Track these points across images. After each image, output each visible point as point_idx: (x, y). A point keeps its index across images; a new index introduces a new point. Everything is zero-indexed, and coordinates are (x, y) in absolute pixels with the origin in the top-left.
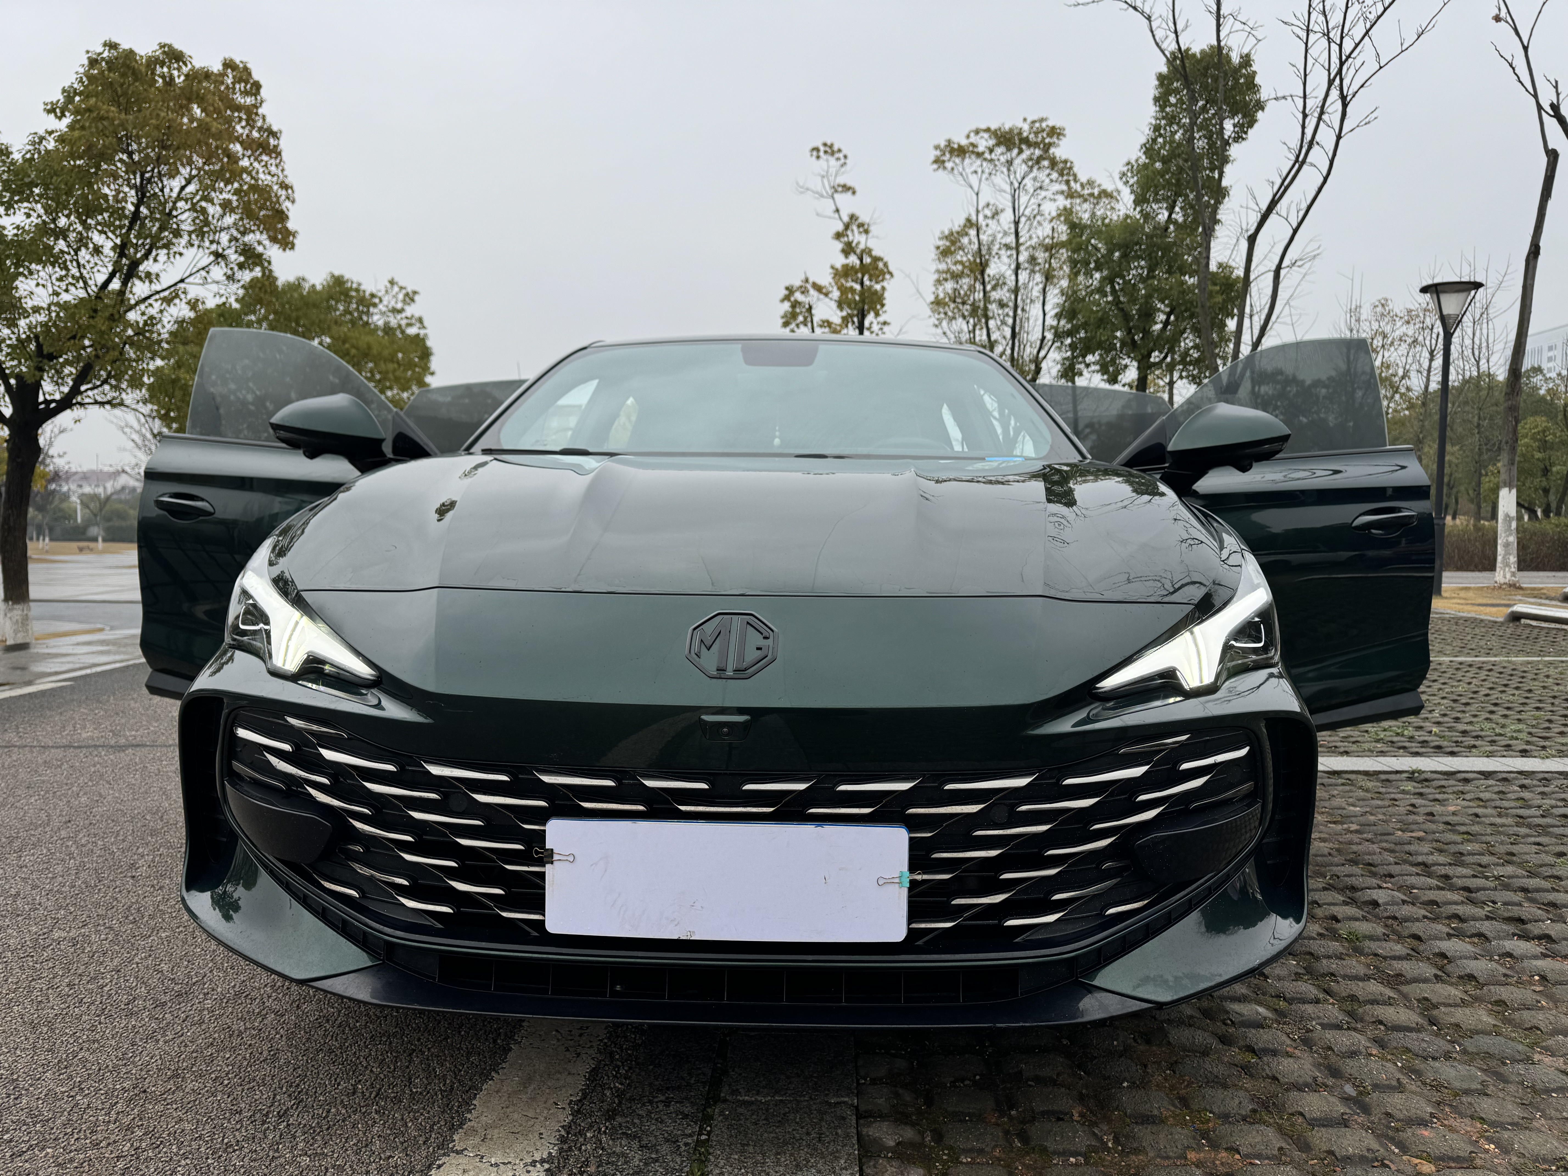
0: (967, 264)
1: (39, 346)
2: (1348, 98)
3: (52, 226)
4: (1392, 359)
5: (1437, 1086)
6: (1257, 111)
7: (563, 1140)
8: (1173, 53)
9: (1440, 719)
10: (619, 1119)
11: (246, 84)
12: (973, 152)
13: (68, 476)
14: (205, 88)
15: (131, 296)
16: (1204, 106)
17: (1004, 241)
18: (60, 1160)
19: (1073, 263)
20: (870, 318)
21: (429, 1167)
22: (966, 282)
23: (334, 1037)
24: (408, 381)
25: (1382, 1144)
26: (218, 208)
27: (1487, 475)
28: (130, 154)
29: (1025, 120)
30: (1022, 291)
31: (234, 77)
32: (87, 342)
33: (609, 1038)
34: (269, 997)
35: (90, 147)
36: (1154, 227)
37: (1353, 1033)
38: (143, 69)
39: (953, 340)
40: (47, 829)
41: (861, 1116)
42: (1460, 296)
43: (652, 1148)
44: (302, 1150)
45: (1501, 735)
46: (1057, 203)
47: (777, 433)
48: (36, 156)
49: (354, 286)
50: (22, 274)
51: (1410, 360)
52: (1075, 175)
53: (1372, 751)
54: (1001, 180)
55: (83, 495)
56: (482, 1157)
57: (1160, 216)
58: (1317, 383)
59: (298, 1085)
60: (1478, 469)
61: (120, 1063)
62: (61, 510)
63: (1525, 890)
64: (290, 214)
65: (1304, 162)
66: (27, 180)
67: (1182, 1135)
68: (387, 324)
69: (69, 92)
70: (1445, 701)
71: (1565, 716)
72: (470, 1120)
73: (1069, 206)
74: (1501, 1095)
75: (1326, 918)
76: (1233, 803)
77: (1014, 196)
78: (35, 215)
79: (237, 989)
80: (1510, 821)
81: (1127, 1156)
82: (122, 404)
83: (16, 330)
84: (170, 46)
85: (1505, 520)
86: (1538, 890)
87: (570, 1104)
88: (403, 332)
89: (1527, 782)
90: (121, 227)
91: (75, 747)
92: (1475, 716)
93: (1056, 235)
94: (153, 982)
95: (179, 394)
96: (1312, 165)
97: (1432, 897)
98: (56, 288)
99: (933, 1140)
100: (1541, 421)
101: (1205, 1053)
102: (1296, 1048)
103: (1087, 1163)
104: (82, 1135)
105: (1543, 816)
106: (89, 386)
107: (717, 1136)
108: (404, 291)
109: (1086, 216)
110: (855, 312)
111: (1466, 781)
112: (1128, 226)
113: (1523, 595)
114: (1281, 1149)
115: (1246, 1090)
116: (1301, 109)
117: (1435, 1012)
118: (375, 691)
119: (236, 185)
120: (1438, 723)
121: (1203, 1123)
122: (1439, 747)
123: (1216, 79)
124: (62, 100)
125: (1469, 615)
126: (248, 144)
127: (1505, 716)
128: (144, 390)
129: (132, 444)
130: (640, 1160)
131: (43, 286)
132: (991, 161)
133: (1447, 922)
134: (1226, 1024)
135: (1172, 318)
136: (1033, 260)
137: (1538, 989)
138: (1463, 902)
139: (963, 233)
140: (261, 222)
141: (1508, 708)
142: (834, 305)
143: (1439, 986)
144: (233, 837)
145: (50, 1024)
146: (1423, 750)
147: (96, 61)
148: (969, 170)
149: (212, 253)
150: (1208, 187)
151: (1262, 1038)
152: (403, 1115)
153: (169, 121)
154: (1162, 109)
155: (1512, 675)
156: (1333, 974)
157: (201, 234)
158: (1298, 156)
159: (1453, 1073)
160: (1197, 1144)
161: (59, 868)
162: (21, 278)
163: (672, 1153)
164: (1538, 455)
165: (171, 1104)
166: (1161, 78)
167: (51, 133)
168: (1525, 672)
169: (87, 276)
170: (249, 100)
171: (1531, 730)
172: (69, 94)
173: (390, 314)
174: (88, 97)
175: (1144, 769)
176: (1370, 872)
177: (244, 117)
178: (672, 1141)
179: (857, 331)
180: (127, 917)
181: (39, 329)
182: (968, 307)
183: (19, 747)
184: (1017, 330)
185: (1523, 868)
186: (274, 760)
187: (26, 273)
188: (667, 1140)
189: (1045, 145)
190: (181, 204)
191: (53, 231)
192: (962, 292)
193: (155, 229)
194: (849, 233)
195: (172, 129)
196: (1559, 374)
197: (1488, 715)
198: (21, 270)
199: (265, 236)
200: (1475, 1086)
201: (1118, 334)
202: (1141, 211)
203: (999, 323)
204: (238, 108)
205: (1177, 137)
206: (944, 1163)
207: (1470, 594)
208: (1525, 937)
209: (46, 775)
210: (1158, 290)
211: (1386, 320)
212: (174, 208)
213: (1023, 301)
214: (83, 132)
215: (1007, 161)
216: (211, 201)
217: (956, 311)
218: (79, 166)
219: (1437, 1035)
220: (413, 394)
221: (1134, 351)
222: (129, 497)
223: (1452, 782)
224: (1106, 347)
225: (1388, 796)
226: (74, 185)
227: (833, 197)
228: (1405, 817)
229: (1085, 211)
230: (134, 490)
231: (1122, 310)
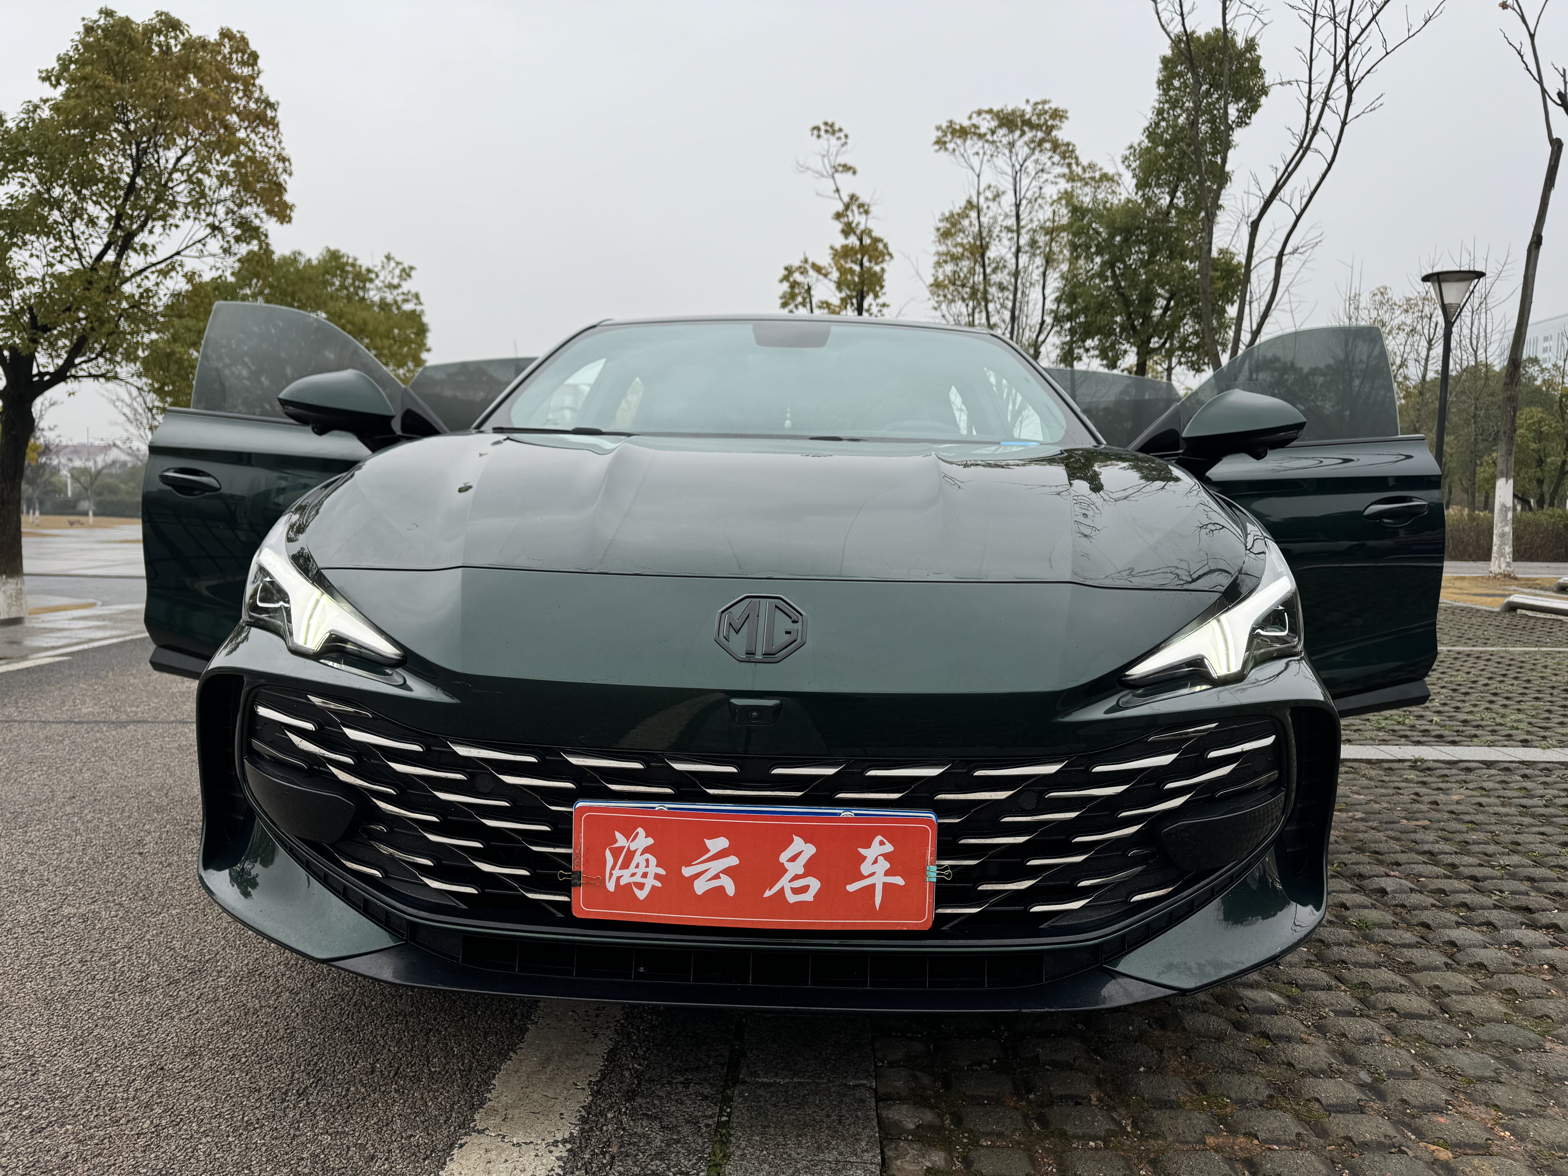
0: (967, 246)
1: (33, 318)
2: (1354, 84)
3: (46, 196)
4: (1390, 348)
5: (1451, 1074)
6: (1260, 96)
7: (584, 1120)
8: (1178, 36)
9: (1441, 709)
10: (639, 1100)
11: (243, 54)
12: (975, 133)
13: (59, 449)
14: (202, 58)
15: (126, 268)
16: (1208, 90)
17: (1004, 224)
18: (80, 1136)
19: (1074, 247)
20: (869, 300)
21: (452, 1147)
22: (965, 264)
23: (351, 1016)
24: (405, 357)
25: (1398, 1130)
26: (215, 180)
27: (1481, 465)
28: (127, 124)
29: (1028, 101)
30: (1022, 274)
31: (231, 47)
32: (81, 315)
33: (626, 1019)
34: (283, 975)
35: (85, 117)
36: (1157, 212)
37: (1367, 1021)
38: (139, 37)
39: (952, 323)
40: (52, 805)
41: (881, 1099)
42: (1462, 285)
43: (674, 1129)
44: (323, 1128)
45: (1501, 725)
46: (1058, 186)
47: (788, 415)
48: (30, 125)
49: (350, 261)
50: (15, 244)
51: (1408, 349)
52: (1077, 158)
53: (1374, 740)
54: (1002, 162)
55: (74, 468)
56: (504, 1137)
57: (1162, 201)
58: (1314, 371)
59: (316, 1064)
60: (1474, 457)
61: (136, 1040)
62: (51, 484)
63: (1531, 879)
64: (288, 187)
65: (1308, 147)
66: (21, 149)
67: (1200, 1120)
68: (382, 300)
69: (64, 60)
70: (1445, 691)
71: (1564, 706)
72: (490, 1100)
73: (1069, 189)
74: (1515, 1083)
75: (1335, 905)
76: (1257, 791)
77: (1015, 179)
78: (30, 185)
79: (250, 967)
80: (1512, 810)
81: (1146, 1141)
82: (116, 377)
83: (9, 302)
84: (167, 14)
85: (1501, 510)
86: (1545, 880)
87: (589, 1084)
88: (399, 308)
89: (1529, 772)
90: (116, 198)
91: (75, 723)
92: (1475, 706)
93: (1057, 218)
94: (166, 959)
95: (174, 368)
96: (1317, 151)
97: (1440, 886)
98: (50, 259)
99: (952, 1122)
100: (1537, 412)
101: (1220, 1038)
102: (1310, 1035)
103: (1106, 1147)
104: (101, 1112)
105: (1546, 806)
106: (84, 358)
107: (738, 1117)
108: (400, 267)
109: (1087, 200)
110: (854, 294)
111: (1469, 770)
112: (1130, 211)
113: (1518, 586)
114: (1298, 1134)
115: (1263, 1076)
116: (1306, 94)
117: (1447, 1000)
118: (399, 670)
119: (233, 157)
120: (1439, 712)
121: (1220, 1108)
122: (1440, 736)
123: (1220, 63)
124: (57, 68)
125: (1465, 605)
126: (245, 114)
127: (1505, 706)
128: (138, 364)
129: (124, 418)
130: (662, 1142)
131: (37, 257)
132: (993, 142)
133: (1455, 910)
134: (1240, 1011)
135: (1172, 303)
136: (1033, 243)
137: (1547, 978)
138: (1470, 891)
139: (964, 215)
140: (258, 194)
141: (1508, 698)
142: (833, 286)
143: (1449, 974)
144: (251, 814)
145: (64, 1000)
146: (1425, 739)
147: (92, 28)
148: (970, 152)
149: (208, 225)
150: (1211, 172)
151: (1277, 1024)
152: (422, 1094)
153: (166, 90)
154: (1166, 92)
155: (1509, 665)
156: (1344, 962)
157: (197, 206)
158: (1302, 143)
159: (1466, 1060)
160: (1215, 1129)
161: (66, 844)
162: (14, 249)
163: (693, 1134)
164: (1533, 446)
165: (189, 1081)
166: (1165, 61)
167: (45, 101)
168: (1522, 662)
169: (82, 247)
170: (247, 71)
171: (1530, 720)
172: (65, 62)
173: (386, 290)
174: (83, 65)
175: (1174, 756)
176: (1377, 860)
177: (241, 87)
178: (693, 1122)
179: (856, 313)
180: (136, 894)
181: (32, 301)
182: (968, 290)
183: (19, 722)
184: (1017, 313)
185: (1529, 858)
186: (296, 739)
187: (20, 243)
188: (688, 1122)
189: (1047, 127)
190: (177, 176)
191: (48, 201)
192: (962, 275)
193: (150, 200)
194: (849, 213)
195: (169, 98)
196: (1555, 365)
197: (1488, 705)
198: (15, 240)
199: (261, 209)
200: (1488, 1073)
201: (1118, 319)
202: (1143, 195)
203: (999, 306)
204: (235, 79)
205: (1181, 120)
206: (964, 1146)
207: (1465, 584)
208: (1533, 926)
209: (48, 751)
210: (1157, 274)
211: (1385, 308)
212: (170, 179)
213: (1023, 285)
214: (79, 101)
215: (1009, 143)
216: (208, 173)
217: (955, 293)
218: (74, 135)
219: (1449, 1022)
220: (409, 371)
221: (1133, 337)
222: (119, 471)
223: (1454, 771)
224: (1106, 332)
225: (1391, 784)
226: (68, 155)
227: (833, 177)
228: (1409, 806)
229: (1086, 195)
230: (124, 464)
231: (1122, 295)
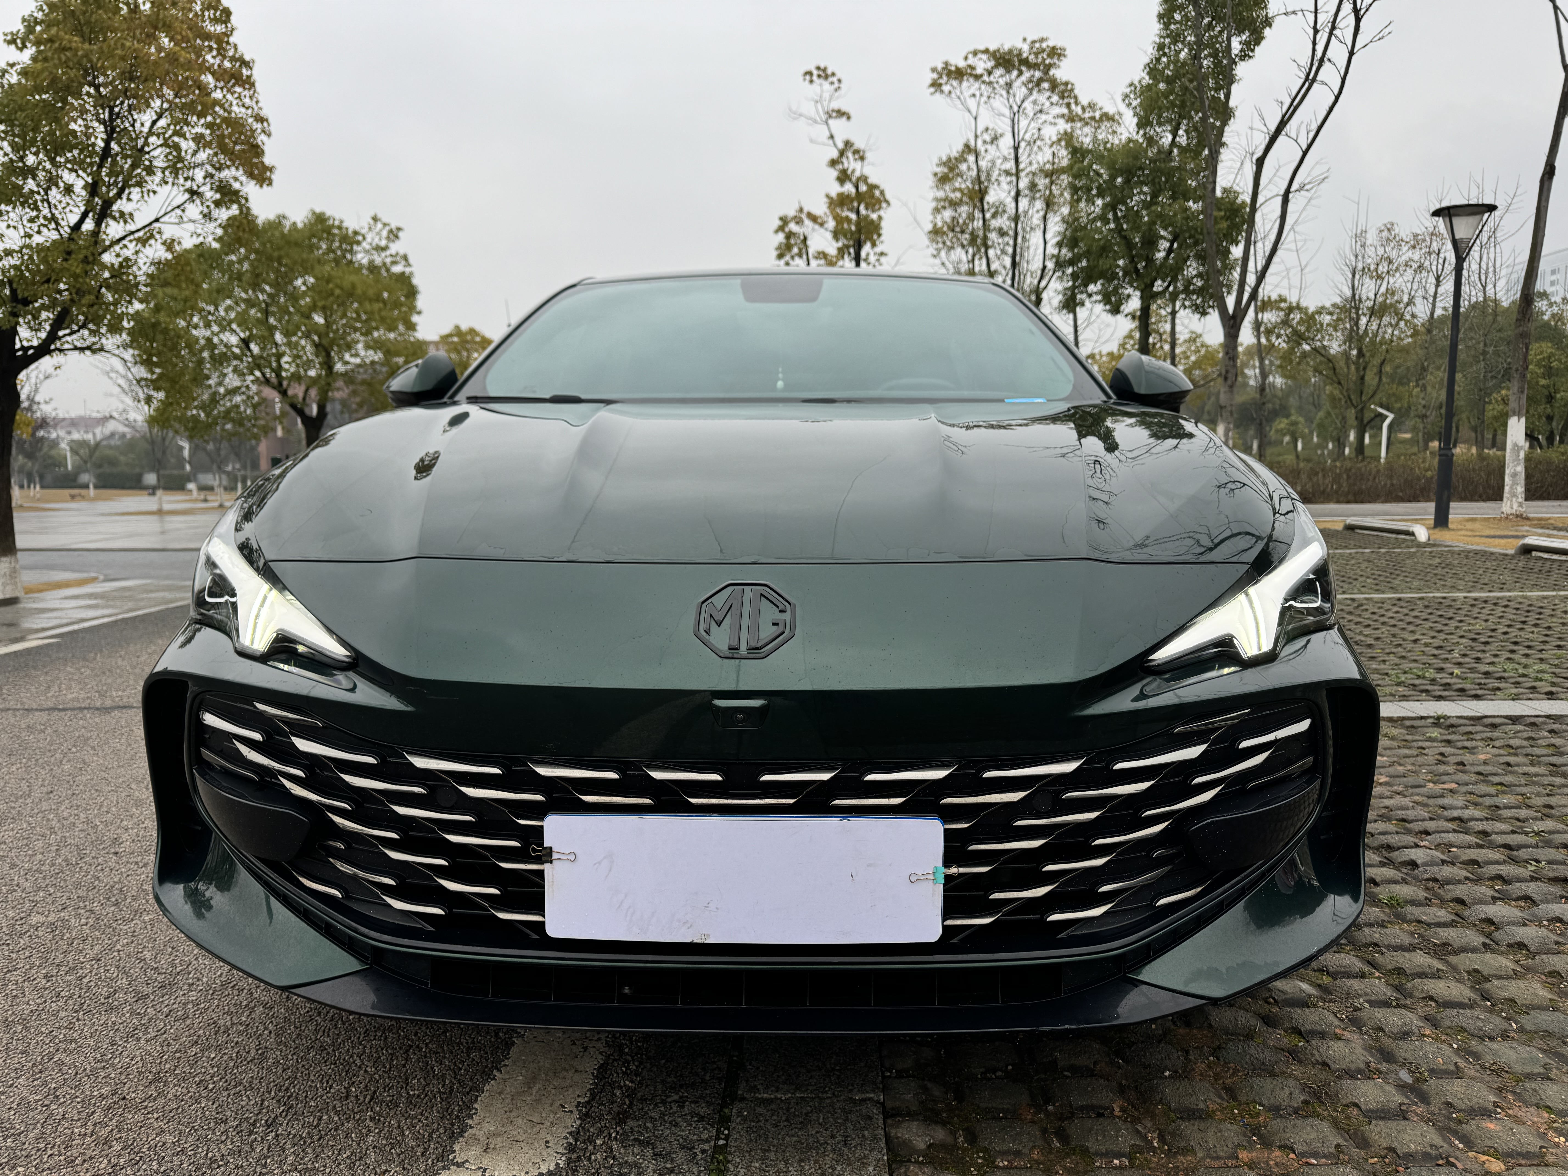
0: (966, 191)
1: (13, 291)
2: (1362, 12)
3: (20, 164)
4: (1397, 286)
5: (1497, 1071)
6: (1264, 27)
7: (571, 1148)
9: (1461, 660)
10: (631, 1123)
11: (216, 11)
12: (971, 75)
13: (57, 423)
14: (173, 15)
15: (105, 237)
16: (1210, 23)
17: (1003, 167)
19: (1074, 189)
20: (866, 249)
22: (964, 209)
24: (396, 320)
25: (1445, 1139)
26: (191, 143)
27: (1490, 403)
28: (97, 87)
29: (1025, 40)
30: (1022, 219)
31: (202, 4)
32: (62, 286)
35: (54, 80)
36: (1159, 151)
37: (1404, 1012)
39: (952, 270)
40: (28, 801)
41: (890, 1115)
42: (1472, 220)
43: (667, 1156)
45: (1524, 676)
46: (1057, 127)
47: (780, 375)
49: (337, 223)
51: (1415, 287)
52: (1076, 98)
53: (1394, 696)
54: (1000, 103)
55: (72, 441)
56: (485, 1171)
57: (1163, 140)
58: (1320, 311)
59: (287, 1089)
60: (1482, 395)
61: (99, 1065)
62: (50, 457)
64: (266, 148)
65: (1314, 80)
67: (1232, 1132)
68: (371, 262)
69: (29, 21)
70: (1464, 640)
72: (471, 1127)
73: (1069, 130)
74: (1565, 1079)
76: (1291, 780)
77: (1013, 121)
79: (223, 979)
80: (1541, 770)
81: (1175, 1157)
82: (102, 349)
85: (1513, 449)
87: (577, 1106)
88: (388, 270)
89: (1556, 727)
90: (91, 164)
91: (59, 710)
92: (1496, 656)
93: (1056, 161)
94: (135, 972)
95: (160, 338)
96: (1324, 83)
97: (1474, 857)
98: (27, 230)
99: (966, 1141)
100: (1547, 347)
101: (1249, 1035)
102: (1344, 1029)
103: (1132, 1166)
104: (56, 1151)
106: (67, 331)
107: (736, 1140)
108: (388, 228)
109: (1087, 140)
110: (851, 243)
111: (1494, 726)
112: (1132, 150)
113: (1530, 526)
114: (1338, 1146)
115: (1296, 1079)
116: (1312, 24)
117: (1488, 986)
118: (351, 674)
119: (209, 118)
120: (1459, 664)
121: (1252, 1117)
122: (1462, 690)
124: (23, 30)
125: (1479, 548)
126: (220, 75)
127: (1527, 656)
128: (124, 335)
129: (119, 389)
130: (654, 1171)
131: (15, 227)
132: (990, 83)
133: (1490, 883)
134: (1269, 1003)
135: (1175, 245)
136: (1033, 186)
138: (1505, 861)
139: (961, 159)
140: (236, 157)
141: (1529, 647)
142: (829, 236)
143: (1488, 956)
144: (206, 831)
145: (25, 1022)
146: (1446, 693)
148: (967, 94)
149: (187, 190)
150: (1213, 109)
151: (1309, 1018)
152: (399, 1122)
153: (135, 50)
154: (1167, 26)
155: (1528, 611)
156: (1376, 945)
157: (175, 172)
158: (1308, 74)
159: (1512, 1055)
160: (1248, 1142)
161: (40, 844)
163: (688, 1162)
164: (1543, 382)
165: (152, 1112)
167: (12, 65)
168: (1541, 607)
169: (59, 217)
170: (219, 28)
171: (1554, 670)
172: (30, 23)
173: (374, 252)
174: (49, 26)
175: (1202, 748)
176: (1405, 828)
177: (215, 46)
178: (688, 1147)
179: (853, 263)
180: (108, 899)
181: (12, 273)
182: (967, 236)
184: (1018, 258)
185: (1563, 822)
186: (244, 750)
188: (683, 1147)
189: (1045, 66)
190: (153, 139)
191: (21, 170)
192: (961, 221)
193: (126, 166)
194: (844, 160)
195: (139, 59)
197: (1509, 655)
199: (241, 172)
200: (1538, 1070)
201: (1121, 262)
202: (1145, 134)
203: (999, 252)
204: (208, 36)
205: (1183, 55)
206: (979, 1168)
207: (1477, 525)
209: (29, 741)
210: (1160, 216)
211: (1392, 244)
212: (146, 143)
213: (1024, 229)
214: (46, 65)
215: (1007, 84)
216: (183, 135)
217: (954, 240)
218: (44, 100)
219: (1491, 1011)
220: (400, 335)
221: (1136, 280)
222: (119, 443)
223: (1479, 728)
224: (1109, 276)
225: (1414, 744)
226: (40, 121)
227: (827, 123)
228: (1435, 768)
229: (1086, 135)
230: (123, 435)
231: (1125, 238)
